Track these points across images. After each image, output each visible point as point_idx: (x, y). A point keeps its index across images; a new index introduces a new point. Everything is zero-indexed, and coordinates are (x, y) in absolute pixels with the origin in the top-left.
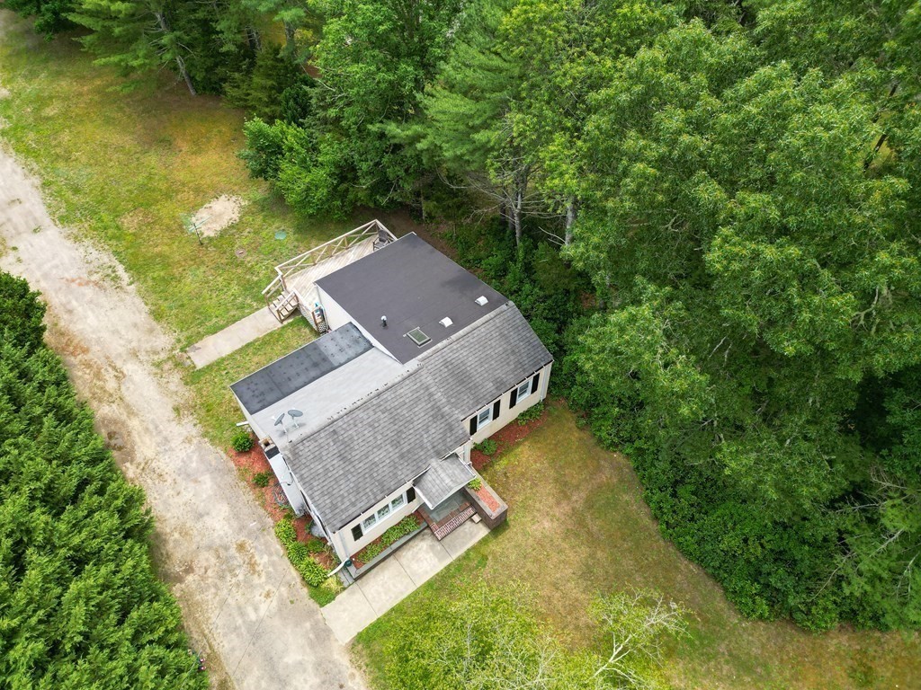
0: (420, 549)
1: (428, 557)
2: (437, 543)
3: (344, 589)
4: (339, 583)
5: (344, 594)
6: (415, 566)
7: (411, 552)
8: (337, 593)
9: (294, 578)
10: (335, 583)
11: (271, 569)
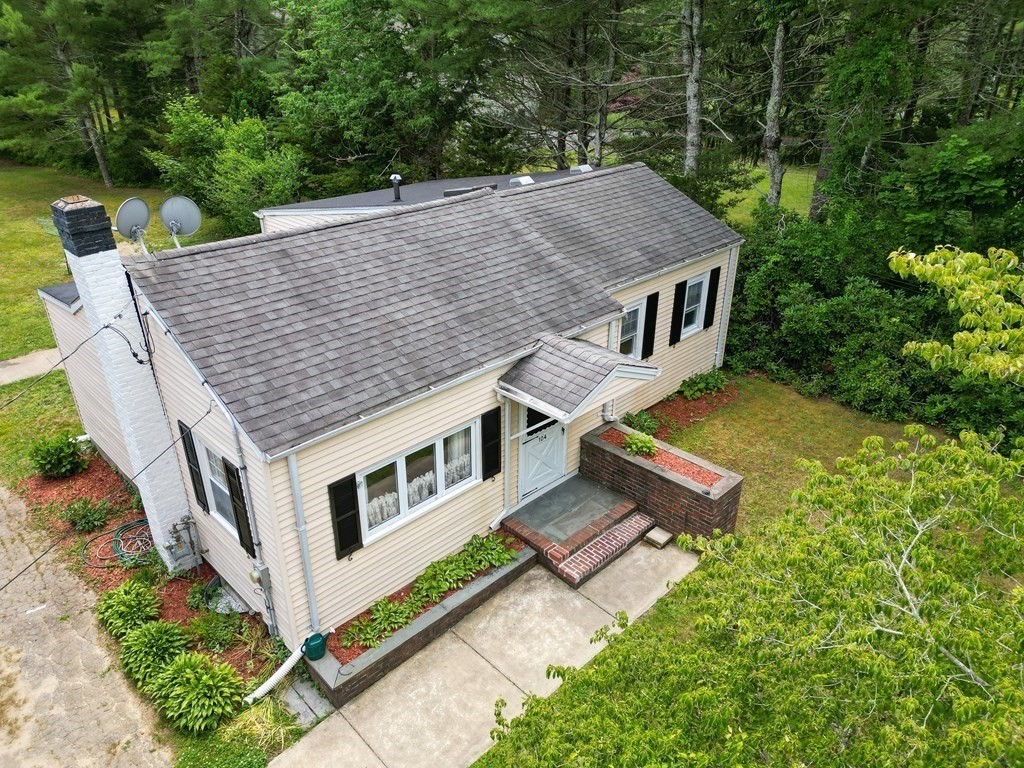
0: (525, 611)
1: (553, 626)
2: (568, 595)
3: (299, 734)
4: (282, 717)
5: (299, 749)
6: (518, 651)
7: (501, 620)
8: (275, 749)
9: (131, 726)
10: (269, 720)
11: (59, 710)
